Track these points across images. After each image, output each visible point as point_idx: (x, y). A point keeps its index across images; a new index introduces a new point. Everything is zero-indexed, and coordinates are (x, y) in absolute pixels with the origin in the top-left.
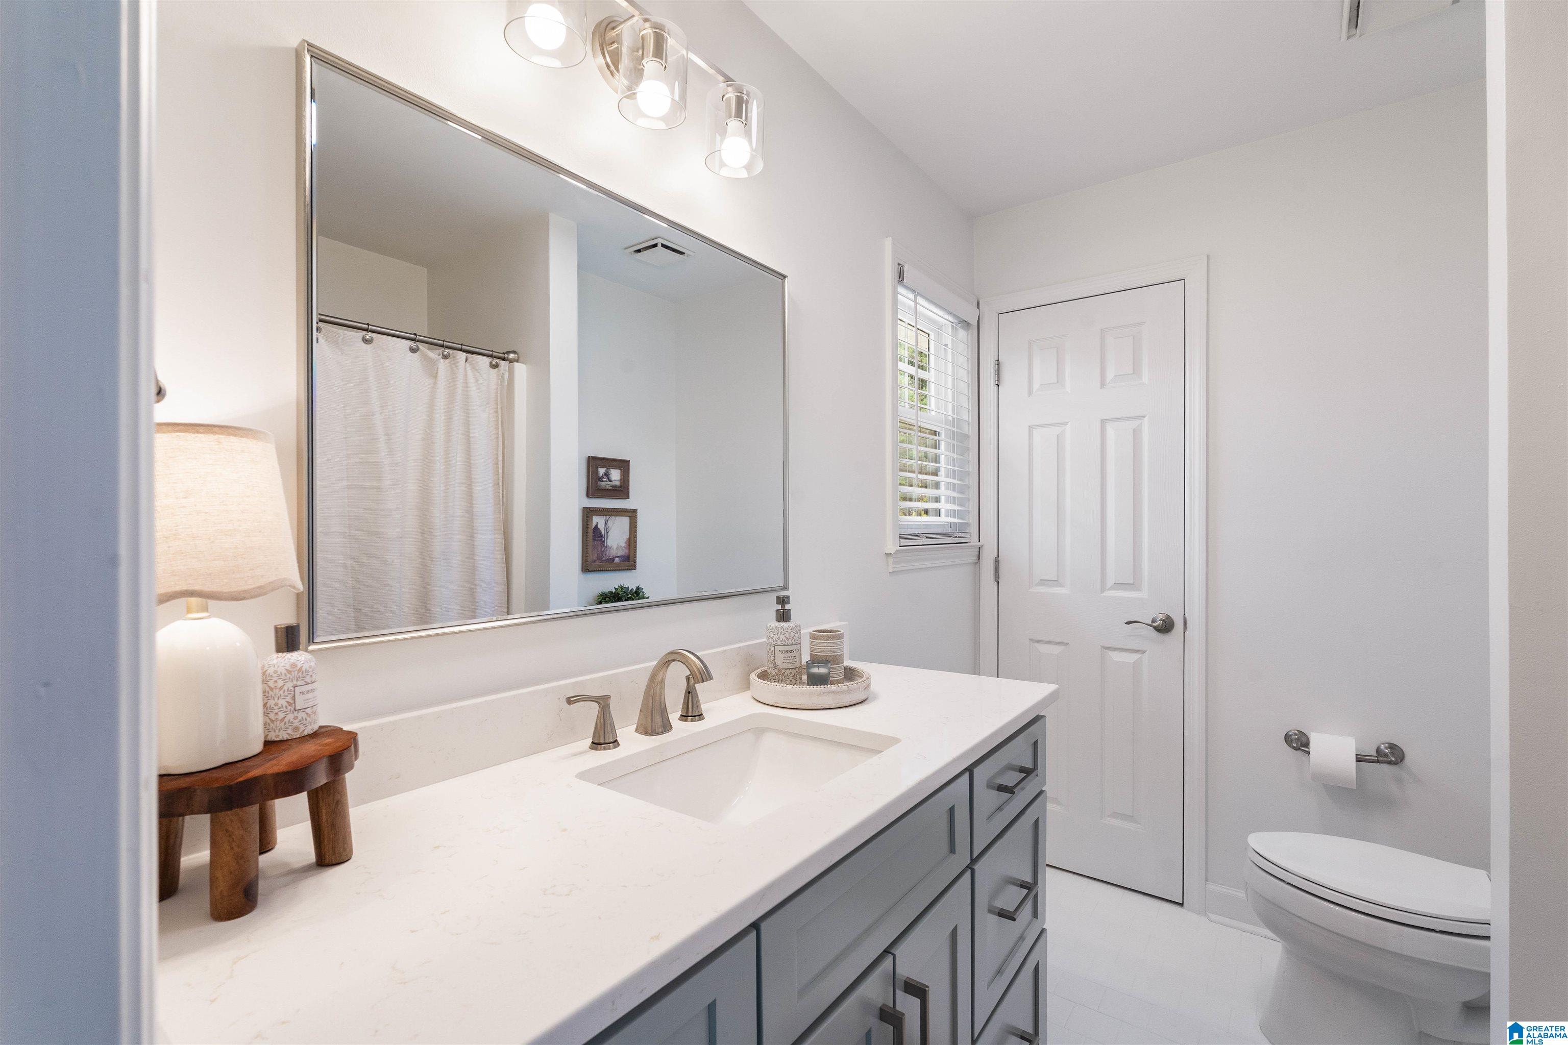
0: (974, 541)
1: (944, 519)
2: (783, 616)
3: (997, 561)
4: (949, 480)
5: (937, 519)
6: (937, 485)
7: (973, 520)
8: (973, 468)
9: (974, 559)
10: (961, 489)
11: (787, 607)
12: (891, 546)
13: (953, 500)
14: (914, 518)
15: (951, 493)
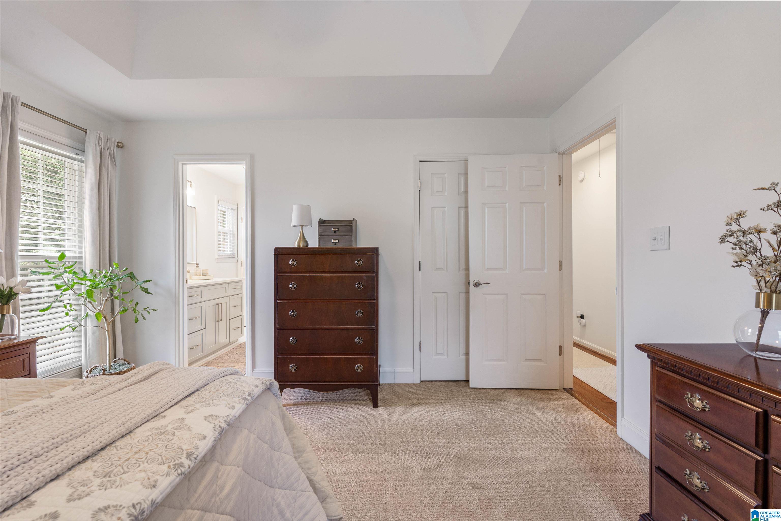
0: (236, 257)
1: (229, 252)
2: (197, 267)
3: (242, 262)
4: (230, 244)
5: (227, 252)
6: (228, 245)
7: (236, 253)
8: (236, 241)
9: (237, 262)
10: (233, 246)
11: (198, 265)
12: (217, 257)
13: (231, 248)
14: (222, 252)
15: (230, 247)
